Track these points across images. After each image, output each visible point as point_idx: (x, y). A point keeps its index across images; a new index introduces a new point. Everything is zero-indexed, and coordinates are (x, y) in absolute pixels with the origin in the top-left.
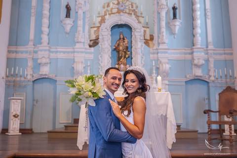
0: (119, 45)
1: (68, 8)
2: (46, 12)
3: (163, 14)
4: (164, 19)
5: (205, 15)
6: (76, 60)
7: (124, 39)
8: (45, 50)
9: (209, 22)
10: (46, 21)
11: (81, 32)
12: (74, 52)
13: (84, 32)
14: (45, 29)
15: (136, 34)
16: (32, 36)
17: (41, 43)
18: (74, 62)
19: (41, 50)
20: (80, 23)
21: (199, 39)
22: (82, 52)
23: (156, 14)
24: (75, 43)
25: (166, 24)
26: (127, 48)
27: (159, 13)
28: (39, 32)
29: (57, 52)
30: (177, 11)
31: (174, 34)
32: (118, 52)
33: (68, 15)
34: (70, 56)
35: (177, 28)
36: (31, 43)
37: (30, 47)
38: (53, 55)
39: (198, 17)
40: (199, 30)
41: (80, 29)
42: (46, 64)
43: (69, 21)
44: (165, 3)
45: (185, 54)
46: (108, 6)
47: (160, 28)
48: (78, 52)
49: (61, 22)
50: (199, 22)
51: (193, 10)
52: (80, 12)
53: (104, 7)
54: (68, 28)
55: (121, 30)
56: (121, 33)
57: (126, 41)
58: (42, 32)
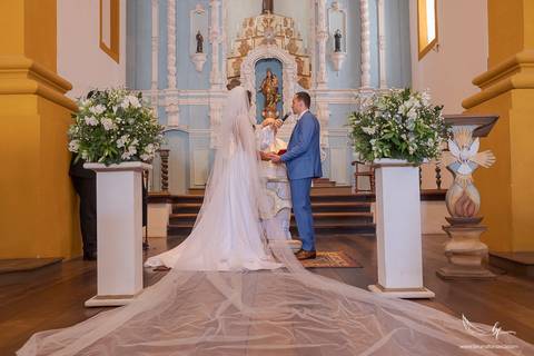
0: (266, 85)
1: (199, 39)
2: (172, 46)
3: (323, 44)
4: (324, 50)
5: (379, 43)
6: (212, 106)
7: (272, 77)
8: (174, 95)
9: (383, 53)
10: (172, 57)
11: (217, 71)
12: (209, 96)
13: (220, 70)
14: (172, 68)
15: (288, 71)
16: (155, 78)
17: (167, 87)
18: (210, 109)
19: (169, 96)
20: (215, 58)
21: (368, 78)
22: (220, 97)
23: (314, 43)
24: (210, 85)
25: (326, 57)
26: (277, 89)
27: (317, 43)
28: (164, 72)
29: (188, 97)
30: (341, 40)
31: (337, 70)
32: (265, 95)
33: (199, 49)
34: (205, 102)
35: (341, 63)
36: (154, 86)
37: (154, 91)
38: (183, 102)
39: (368, 47)
40: (367, 66)
41: (216, 66)
42: (175, 113)
43: (201, 57)
44: (325, 30)
45: (350, 96)
46: (251, 23)
47: (318, 63)
48: (214, 96)
49: (191, 57)
50: (367, 55)
51: (361, 39)
52: (215, 44)
53: (245, 25)
54: (200, 66)
55: (268, 64)
56: (268, 70)
57: (275, 80)
58: (168, 72)
